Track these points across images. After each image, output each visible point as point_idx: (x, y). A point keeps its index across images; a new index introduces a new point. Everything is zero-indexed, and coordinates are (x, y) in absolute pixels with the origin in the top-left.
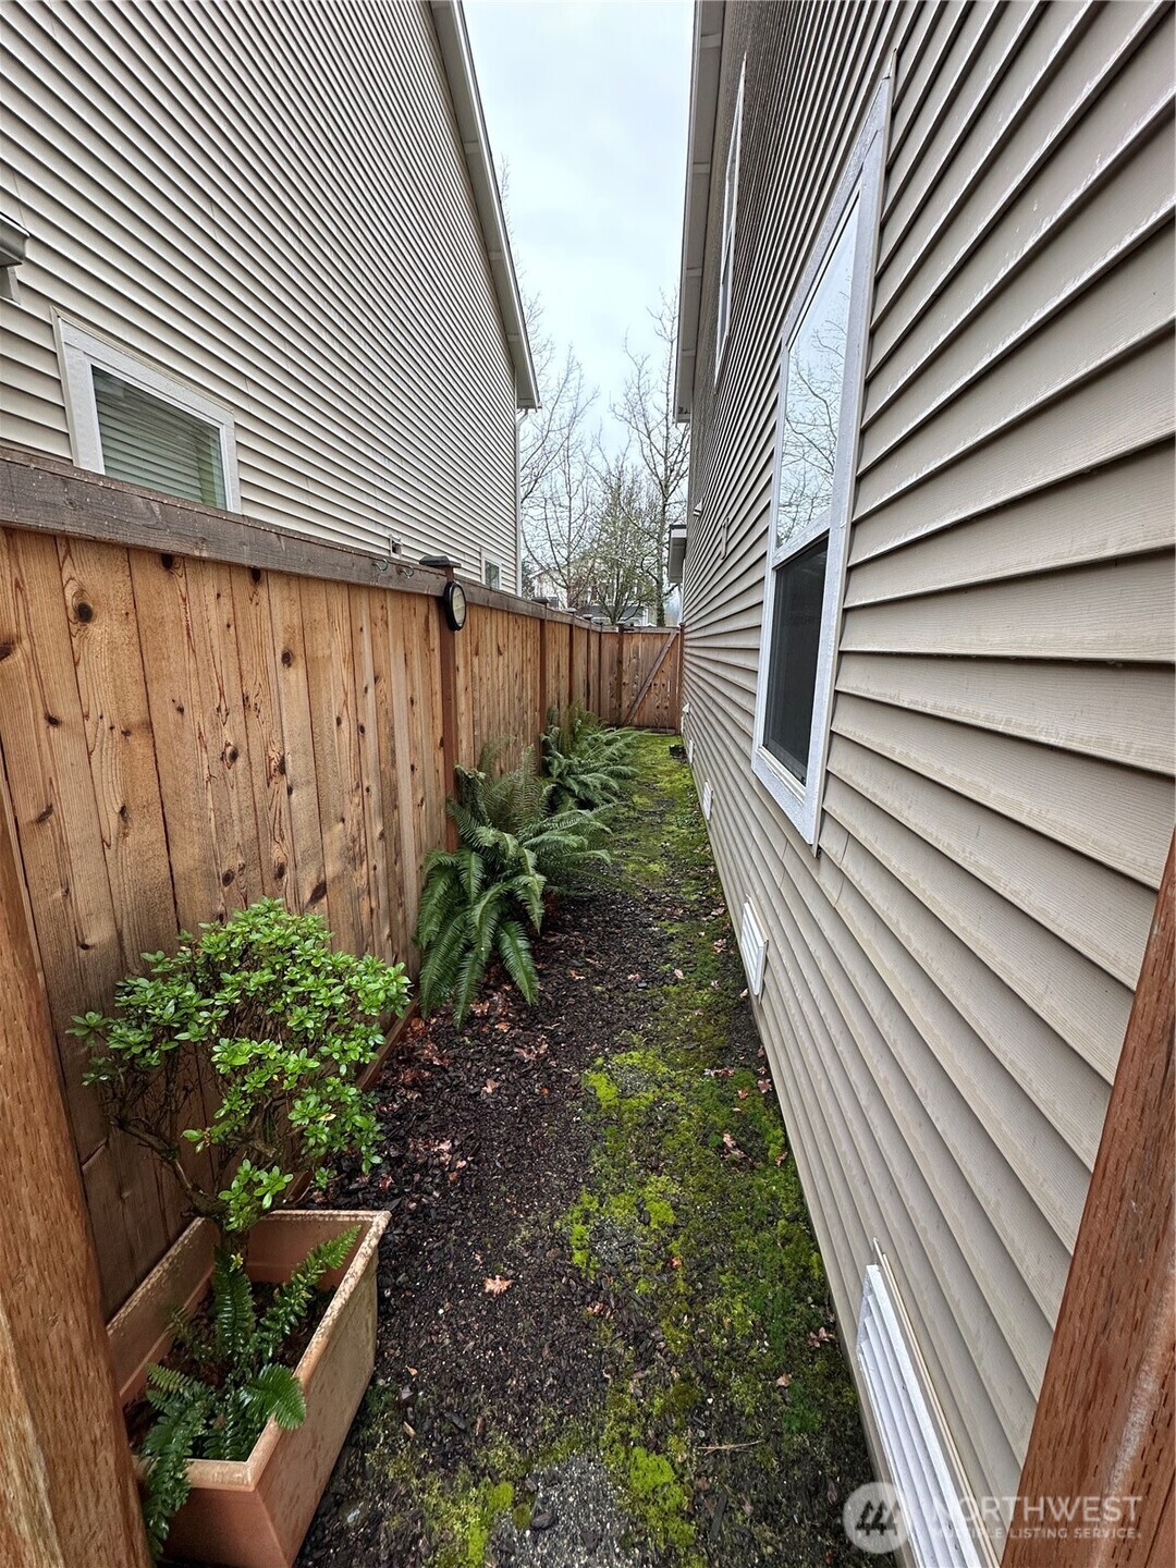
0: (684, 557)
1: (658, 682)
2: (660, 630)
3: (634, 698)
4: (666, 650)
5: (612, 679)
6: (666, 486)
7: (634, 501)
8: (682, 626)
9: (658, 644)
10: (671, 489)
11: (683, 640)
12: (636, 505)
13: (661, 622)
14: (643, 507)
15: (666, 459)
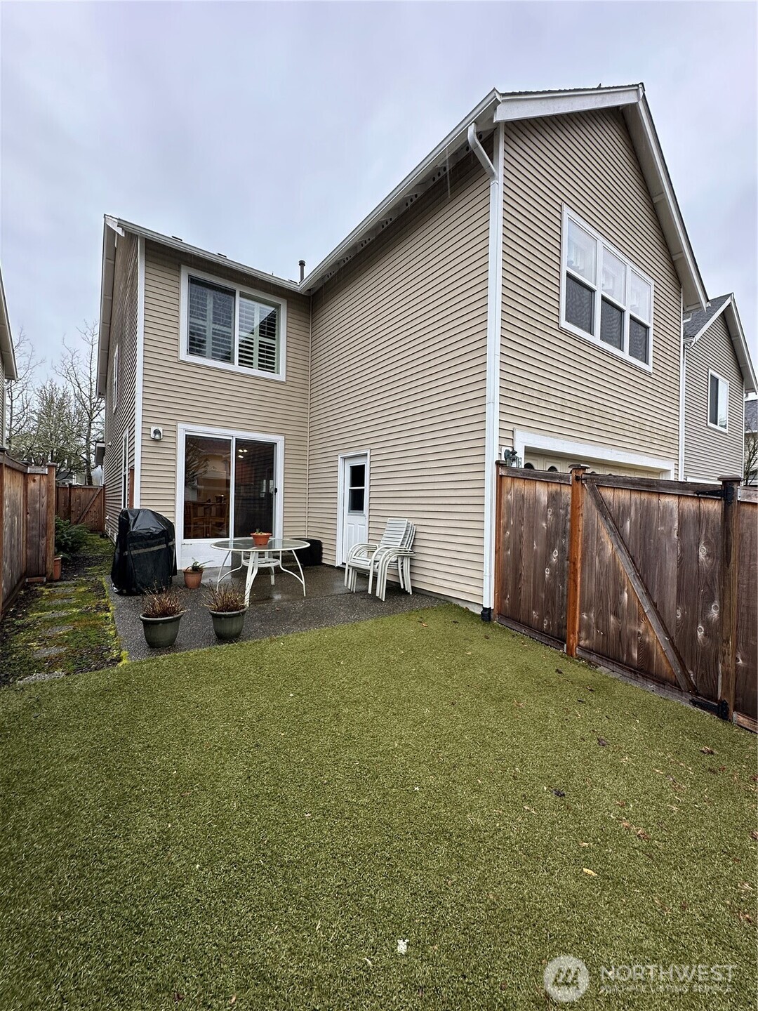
0: (104, 455)
1: (92, 510)
2: (90, 487)
3: (78, 518)
4: (96, 496)
5: (65, 509)
6: (91, 413)
7: (65, 407)
8: (104, 486)
9: (91, 493)
10: (94, 415)
11: (104, 491)
12: (67, 410)
13: (90, 483)
14: (72, 412)
15: (90, 400)
